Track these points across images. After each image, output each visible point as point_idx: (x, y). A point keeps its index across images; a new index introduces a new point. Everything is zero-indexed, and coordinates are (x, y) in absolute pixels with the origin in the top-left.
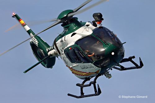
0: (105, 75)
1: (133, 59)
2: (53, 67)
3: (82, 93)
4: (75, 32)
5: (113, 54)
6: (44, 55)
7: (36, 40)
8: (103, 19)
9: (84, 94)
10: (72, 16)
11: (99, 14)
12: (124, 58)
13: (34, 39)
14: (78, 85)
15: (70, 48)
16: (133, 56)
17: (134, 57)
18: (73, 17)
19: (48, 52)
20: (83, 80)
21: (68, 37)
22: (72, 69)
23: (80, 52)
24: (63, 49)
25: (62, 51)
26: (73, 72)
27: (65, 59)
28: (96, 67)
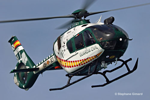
11: (112, 18)
13: (25, 57)
15: (77, 36)
23: (90, 34)
24: (67, 40)
25: (64, 43)
26: (66, 65)
27: (64, 51)
28: (101, 48)
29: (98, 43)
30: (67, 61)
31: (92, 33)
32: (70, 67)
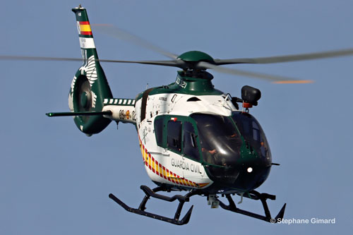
0: (208, 199)
1: (268, 201)
2: (94, 135)
3: (143, 206)
4: (198, 97)
5: (250, 170)
6: (93, 106)
7: (95, 72)
8: (256, 104)
9: (145, 208)
10: (205, 69)
12: (255, 190)
13: (92, 69)
14: (143, 188)
15: (173, 119)
16: (274, 195)
17: (273, 198)
18: (207, 70)
19: (105, 105)
20: (156, 186)
21: (182, 98)
22: (150, 156)
23: (193, 135)
24: (157, 113)
25: (152, 116)
26: (148, 161)
27: (147, 131)
28: (206, 177)
29: (203, 164)
30: (149, 154)
31: (196, 137)
32: (154, 171)
